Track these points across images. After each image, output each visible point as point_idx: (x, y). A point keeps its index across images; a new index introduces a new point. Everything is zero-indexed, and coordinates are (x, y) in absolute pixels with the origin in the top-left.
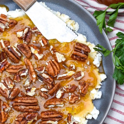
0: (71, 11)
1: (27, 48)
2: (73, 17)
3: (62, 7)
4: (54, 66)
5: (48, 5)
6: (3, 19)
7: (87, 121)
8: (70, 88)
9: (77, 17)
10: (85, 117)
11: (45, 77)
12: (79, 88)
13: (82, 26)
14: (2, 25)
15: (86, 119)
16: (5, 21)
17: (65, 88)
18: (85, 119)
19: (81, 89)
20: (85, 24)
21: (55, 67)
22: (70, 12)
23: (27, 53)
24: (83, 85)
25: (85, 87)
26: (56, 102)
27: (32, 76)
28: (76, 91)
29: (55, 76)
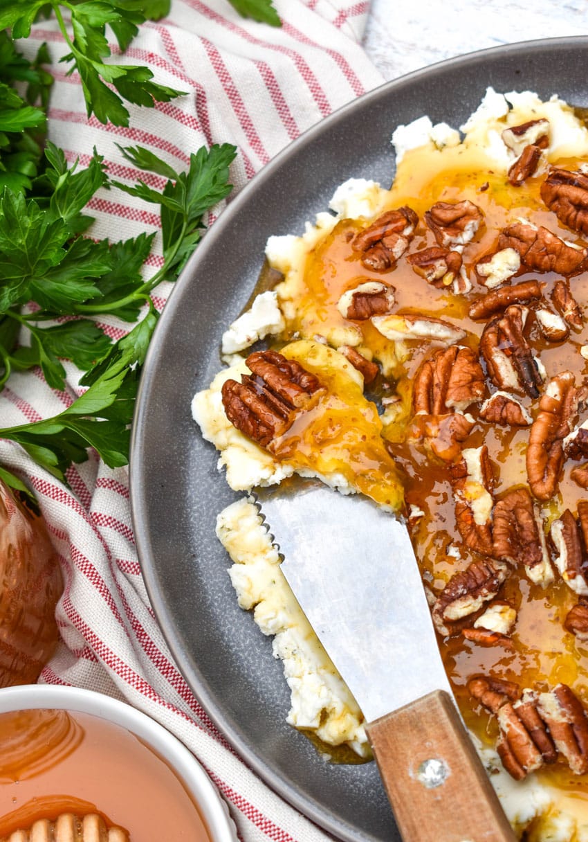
0: (204, 603)
1: (501, 527)
2: (215, 573)
3: (228, 646)
4: (436, 381)
5: (278, 702)
6: (524, 737)
7: (463, 128)
8: (442, 261)
9: (199, 560)
10: (462, 146)
11: (511, 368)
12: (407, 249)
13: (208, 509)
14: (548, 713)
15: (463, 137)
16: (522, 723)
17: (462, 286)
18: (467, 139)
19: (396, 235)
20: (190, 508)
21: (438, 377)
22: (212, 604)
23: (514, 511)
24: (381, 249)
25: (379, 232)
26: (534, 236)
27: (558, 398)
28: (422, 245)
29: (461, 348)
